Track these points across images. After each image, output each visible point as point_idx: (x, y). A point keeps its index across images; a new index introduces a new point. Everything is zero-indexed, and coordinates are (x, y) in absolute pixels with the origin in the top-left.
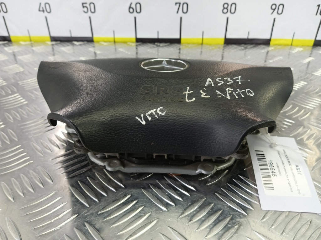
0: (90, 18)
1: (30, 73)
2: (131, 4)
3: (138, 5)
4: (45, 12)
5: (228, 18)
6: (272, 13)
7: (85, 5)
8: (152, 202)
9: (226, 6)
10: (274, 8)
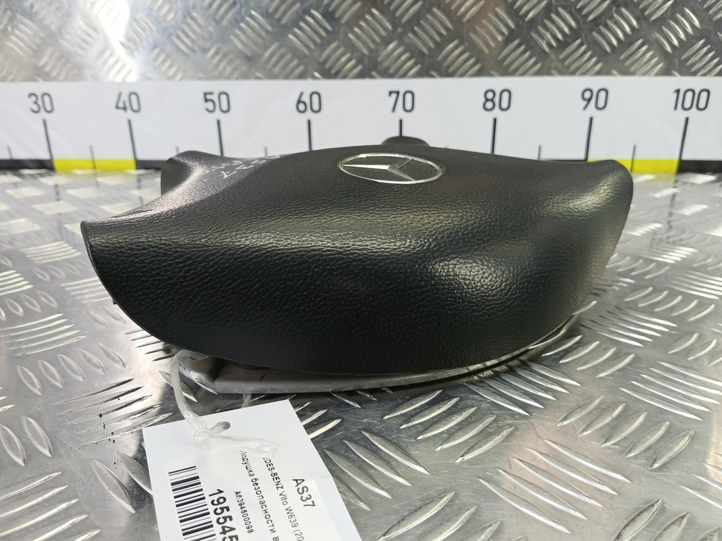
0: (219, 122)
1: (90, 213)
2: (302, 94)
3: (315, 98)
4: (129, 111)
5: (495, 120)
6: (585, 107)
7: (209, 97)
9: (490, 95)
10: (589, 97)
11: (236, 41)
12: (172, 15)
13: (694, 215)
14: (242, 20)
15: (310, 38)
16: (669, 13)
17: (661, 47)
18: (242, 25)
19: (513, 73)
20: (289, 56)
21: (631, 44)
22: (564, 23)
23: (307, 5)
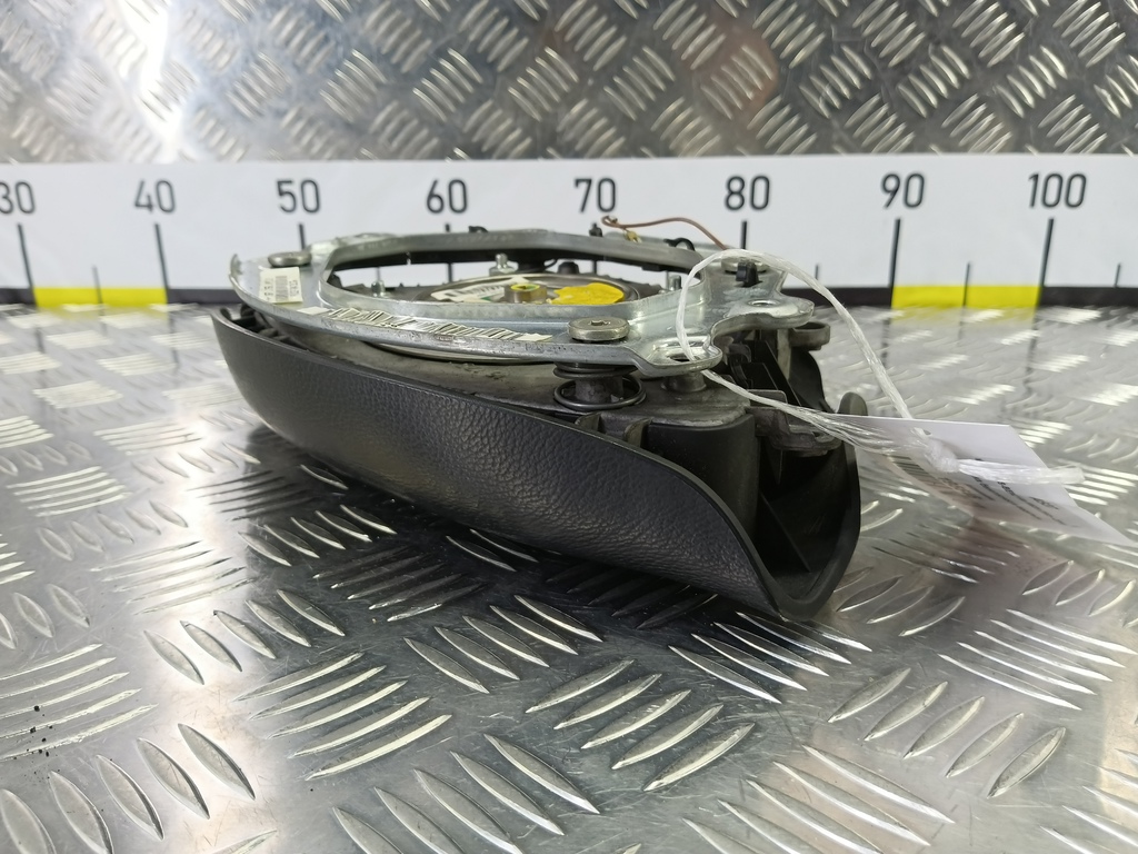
0: (301, 228)
1: (79, 371)
2: (435, 183)
3: (457, 189)
4: (157, 210)
5: (745, 225)
6: (888, 204)
7: (285, 188)
8: (438, 670)
9: (736, 186)
10: (893, 188)
11: (329, 99)
12: (226, 58)
13: (1064, 372)
14: (339, 66)
15: (447, 94)
16: (1017, 55)
17: (1008, 108)
18: (339, 74)
19: (771, 151)
20: (415, 122)
21: (960, 102)
22: (852, 69)
23: (442, 42)
